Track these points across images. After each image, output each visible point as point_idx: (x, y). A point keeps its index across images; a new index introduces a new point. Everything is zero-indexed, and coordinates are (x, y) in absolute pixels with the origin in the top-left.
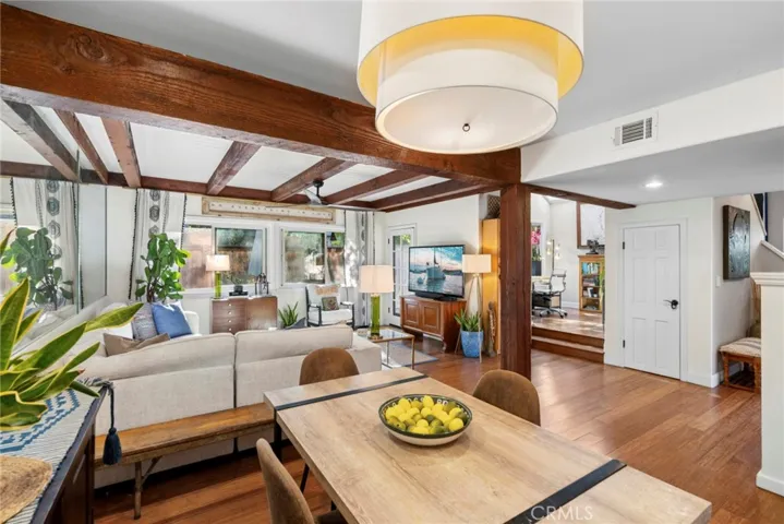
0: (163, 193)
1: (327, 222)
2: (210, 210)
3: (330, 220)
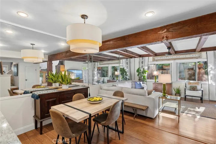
0: (144, 58)
1: (197, 58)
2: (154, 60)
3: (198, 57)
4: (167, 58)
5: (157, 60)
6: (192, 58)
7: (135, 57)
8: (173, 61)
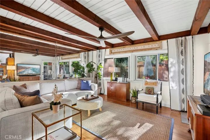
0: (101, 50)
1: (156, 49)
2: (111, 53)
3: (158, 47)
4: (124, 50)
5: (114, 53)
6: (151, 49)
7: (93, 50)
8: (131, 53)
